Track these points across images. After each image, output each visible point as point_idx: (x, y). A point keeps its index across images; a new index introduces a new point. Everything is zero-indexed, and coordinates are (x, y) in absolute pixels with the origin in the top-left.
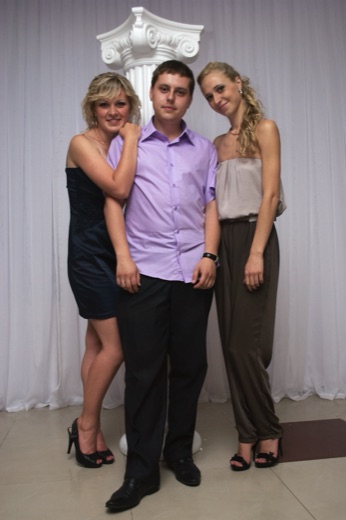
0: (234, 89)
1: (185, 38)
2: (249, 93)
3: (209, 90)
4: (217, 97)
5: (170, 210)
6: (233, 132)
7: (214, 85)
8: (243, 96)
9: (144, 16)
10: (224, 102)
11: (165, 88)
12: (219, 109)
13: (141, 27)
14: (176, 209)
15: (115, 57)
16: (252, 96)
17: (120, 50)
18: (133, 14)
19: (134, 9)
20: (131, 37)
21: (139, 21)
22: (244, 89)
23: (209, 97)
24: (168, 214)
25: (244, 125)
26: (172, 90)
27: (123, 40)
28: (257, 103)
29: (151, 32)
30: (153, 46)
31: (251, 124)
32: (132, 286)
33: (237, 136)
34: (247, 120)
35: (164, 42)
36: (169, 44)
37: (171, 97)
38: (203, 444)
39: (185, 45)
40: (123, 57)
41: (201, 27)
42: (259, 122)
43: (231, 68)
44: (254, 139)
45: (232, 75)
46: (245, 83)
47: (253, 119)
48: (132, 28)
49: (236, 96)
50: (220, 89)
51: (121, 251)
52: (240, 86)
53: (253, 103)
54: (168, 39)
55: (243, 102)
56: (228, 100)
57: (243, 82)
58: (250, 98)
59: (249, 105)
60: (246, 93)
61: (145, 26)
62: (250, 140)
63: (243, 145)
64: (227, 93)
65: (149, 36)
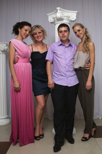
0: (83, 31)
1: (72, 15)
2: (87, 33)
3: (76, 31)
4: (78, 33)
5: (65, 66)
6: (82, 43)
7: (77, 29)
8: (85, 33)
9: (60, 10)
10: (80, 34)
11: (61, 32)
12: (78, 36)
13: (59, 13)
14: (67, 65)
15: (52, 20)
16: (88, 33)
17: (54, 18)
18: (57, 9)
19: (57, 8)
20: (57, 16)
21: (59, 11)
22: (85, 31)
23: (76, 33)
24: (64, 67)
25: (85, 42)
26: (63, 31)
27: (54, 16)
28: (89, 36)
29: (62, 14)
30: (63, 18)
31: (87, 42)
32: (52, 88)
33: (83, 45)
34: (86, 41)
35: (66, 17)
36: (67, 17)
37: (63, 34)
38: (76, 132)
39: (72, 17)
40: (54, 21)
41: (77, 12)
42: (89, 42)
43: (82, 25)
44: (87, 47)
45: (82, 27)
46: (86, 29)
47: (88, 41)
48: (57, 13)
49: (83, 33)
50: (79, 31)
51: (50, 78)
52: (84, 30)
53: (88, 36)
54: (67, 15)
55: (85, 35)
56: (81, 34)
57: (85, 29)
58: (87, 34)
59: (87, 36)
60: (86, 32)
61: (60, 12)
62: (86, 47)
63: (84, 48)
64: (81, 32)
65: (62, 15)
